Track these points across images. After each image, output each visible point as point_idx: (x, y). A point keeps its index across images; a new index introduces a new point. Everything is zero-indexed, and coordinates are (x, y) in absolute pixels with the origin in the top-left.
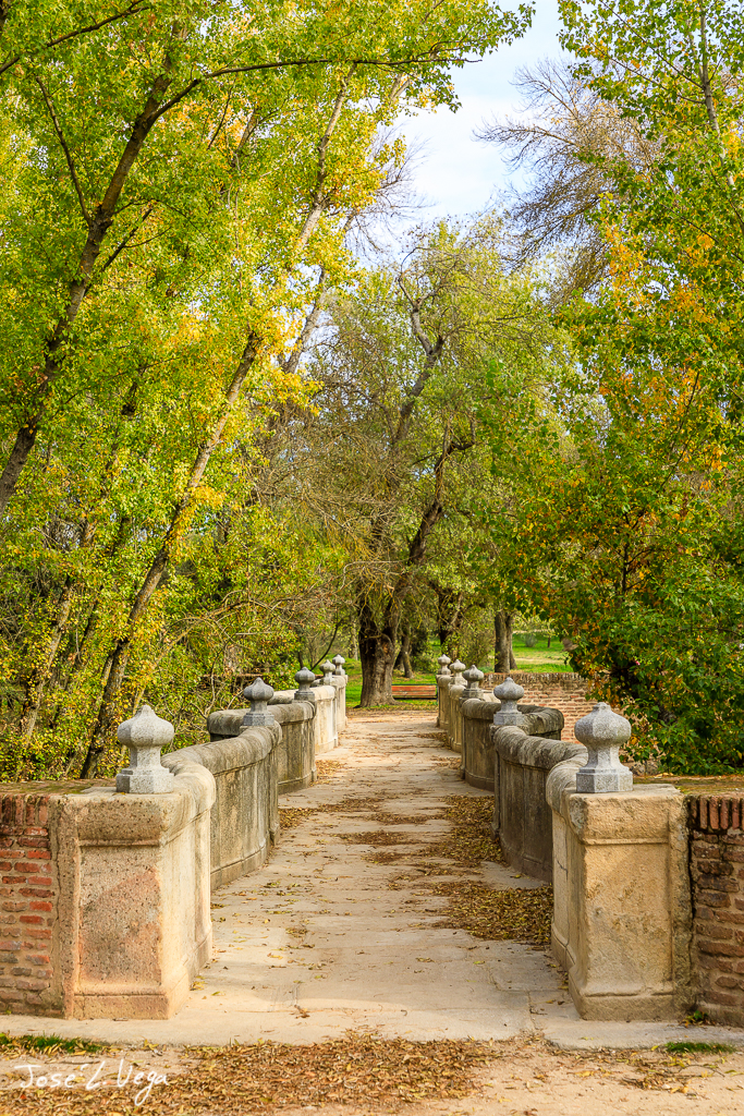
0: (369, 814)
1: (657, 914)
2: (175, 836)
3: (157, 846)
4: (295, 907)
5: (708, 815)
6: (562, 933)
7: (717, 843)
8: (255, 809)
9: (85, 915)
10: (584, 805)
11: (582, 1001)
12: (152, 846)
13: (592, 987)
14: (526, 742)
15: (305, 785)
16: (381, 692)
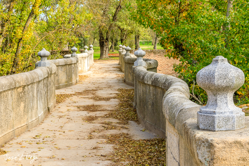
0: (91, 96)
10: (210, 146)
14: (147, 74)
15: (73, 84)
16: (105, 55)
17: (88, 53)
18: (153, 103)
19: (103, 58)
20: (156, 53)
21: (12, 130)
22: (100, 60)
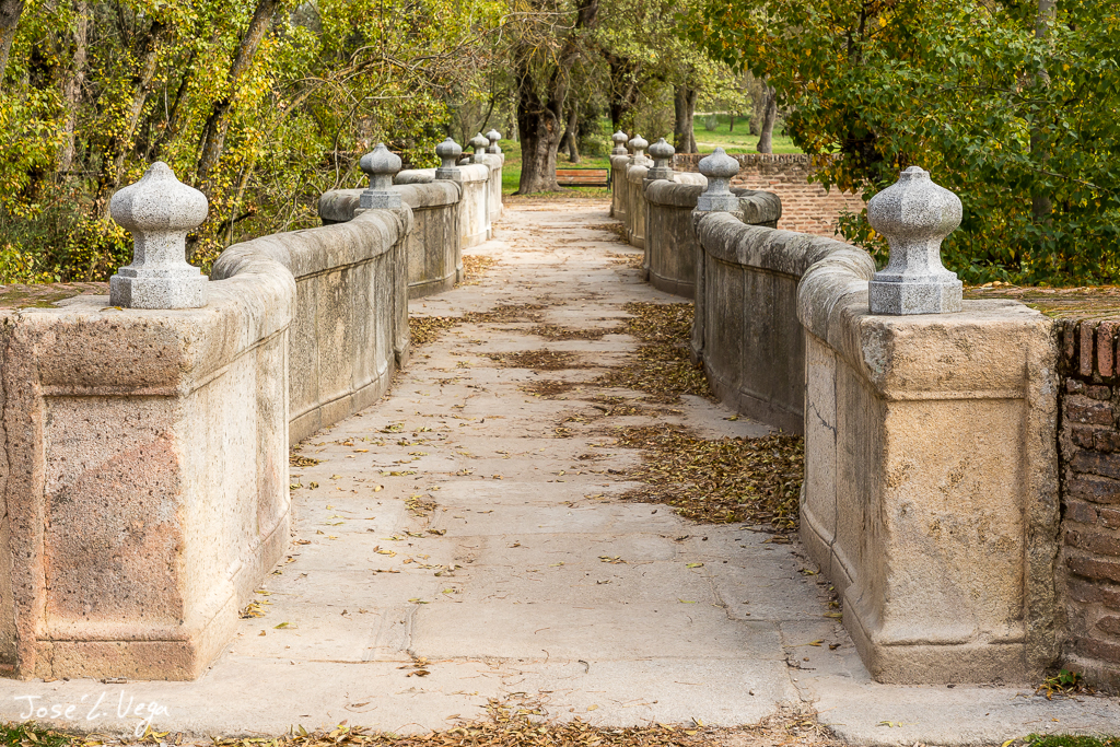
0: (528, 325)
1: (1001, 513)
2: (208, 378)
3: (174, 396)
4: (422, 465)
5: (1095, 353)
6: (824, 522)
7: (1109, 400)
8: (372, 322)
9: (54, 508)
10: (887, 335)
11: (875, 652)
12: (166, 397)
13: (892, 630)
14: (747, 234)
15: (447, 286)
16: (543, 177)
17: (488, 166)
18: (766, 328)
19: (534, 191)
20: (770, 167)
21: (313, 405)
22: (518, 198)
